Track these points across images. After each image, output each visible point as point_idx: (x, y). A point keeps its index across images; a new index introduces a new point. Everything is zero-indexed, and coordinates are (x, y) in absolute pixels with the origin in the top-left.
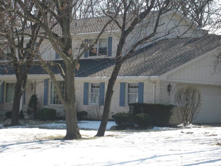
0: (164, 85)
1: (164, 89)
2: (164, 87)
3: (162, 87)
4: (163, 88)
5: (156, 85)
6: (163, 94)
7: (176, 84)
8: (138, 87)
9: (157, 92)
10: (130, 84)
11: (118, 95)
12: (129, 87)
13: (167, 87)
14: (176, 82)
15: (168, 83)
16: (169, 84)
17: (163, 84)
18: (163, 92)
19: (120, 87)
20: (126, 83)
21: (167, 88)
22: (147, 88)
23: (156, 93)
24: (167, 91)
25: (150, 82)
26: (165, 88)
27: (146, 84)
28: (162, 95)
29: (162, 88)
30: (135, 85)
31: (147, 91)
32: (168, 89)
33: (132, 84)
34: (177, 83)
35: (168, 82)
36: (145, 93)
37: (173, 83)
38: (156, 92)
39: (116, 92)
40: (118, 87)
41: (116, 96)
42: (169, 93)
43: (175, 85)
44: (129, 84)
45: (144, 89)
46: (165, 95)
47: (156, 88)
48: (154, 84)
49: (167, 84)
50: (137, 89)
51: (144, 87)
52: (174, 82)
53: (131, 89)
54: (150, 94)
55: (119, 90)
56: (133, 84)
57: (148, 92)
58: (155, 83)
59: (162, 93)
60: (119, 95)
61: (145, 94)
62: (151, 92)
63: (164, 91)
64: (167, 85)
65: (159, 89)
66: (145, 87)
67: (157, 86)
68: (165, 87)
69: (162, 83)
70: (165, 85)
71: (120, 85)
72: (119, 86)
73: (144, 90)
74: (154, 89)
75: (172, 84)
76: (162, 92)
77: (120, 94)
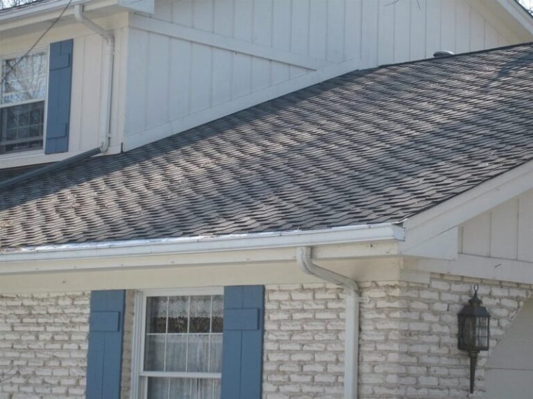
0: (430, 302)
1: (430, 333)
2: (428, 317)
3: (421, 320)
4: (423, 327)
5: (368, 305)
6: (424, 381)
7: (518, 299)
8: (218, 326)
9: (374, 364)
10: (165, 299)
11: (77, 385)
12: (155, 324)
13: (453, 319)
14: (518, 285)
15: (464, 288)
16: (466, 299)
17: (426, 295)
18: (425, 359)
19: (92, 321)
20: (134, 292)
21: (455, 330)
22: (291, 333)
23: (365, 369)
24: (456, 351)
25: (317, 283)
26: (437, 328)
27: (285, 297)
28: (417, 386)
29: (414, 327)
30: (199, 306)
31: (290, 352)
32: (461, 336)
33: (172, 300)
34: (522, 294)
35: (462, 280)
36: (277, 372)
37: (497, 292)
38: (367, 358)
39: (60, 360)
40: (73, 324)
41: (62, 390)
42: (473, 368)
43: (513, 304)
44: (153, 302)
45: (269, 336)
46: (439, 388)
47: (367, 327)
48: (350, 300)
49: (456, 297)
50: (214, 339)
51: (268, 326)
52: (501, 284)
53: (165, 338)
54: (318, 378)
55: (85, 346)
56: (184, 299)
57: (301, 364)
58: (359, 292)
59: (413, 370)
60: (83, 382)
61: (274, 378)
62: (325, 364)
63: (434, 349)
64: (457, 308)
65: (392, 336)
66: (279, 322)
67: (379, 310)
68: (442, 323)
69: (420, 288)
70: (438, 307)
71: (87, 311)
72: (85, 320)
73: (268, 346)
74: (349, 336)
75: (490, 295)
76: (419, 364)
77: (90, 377)
